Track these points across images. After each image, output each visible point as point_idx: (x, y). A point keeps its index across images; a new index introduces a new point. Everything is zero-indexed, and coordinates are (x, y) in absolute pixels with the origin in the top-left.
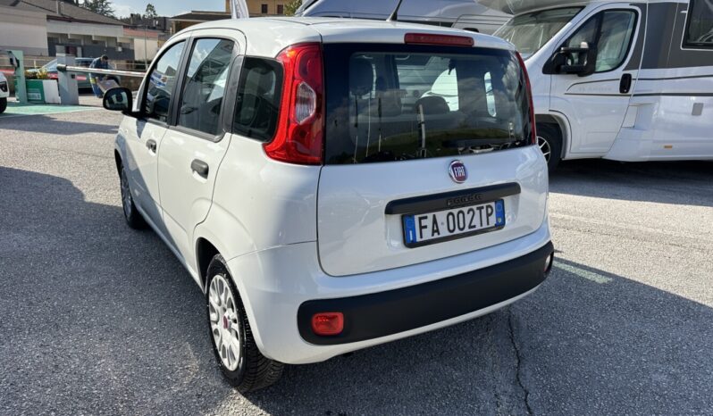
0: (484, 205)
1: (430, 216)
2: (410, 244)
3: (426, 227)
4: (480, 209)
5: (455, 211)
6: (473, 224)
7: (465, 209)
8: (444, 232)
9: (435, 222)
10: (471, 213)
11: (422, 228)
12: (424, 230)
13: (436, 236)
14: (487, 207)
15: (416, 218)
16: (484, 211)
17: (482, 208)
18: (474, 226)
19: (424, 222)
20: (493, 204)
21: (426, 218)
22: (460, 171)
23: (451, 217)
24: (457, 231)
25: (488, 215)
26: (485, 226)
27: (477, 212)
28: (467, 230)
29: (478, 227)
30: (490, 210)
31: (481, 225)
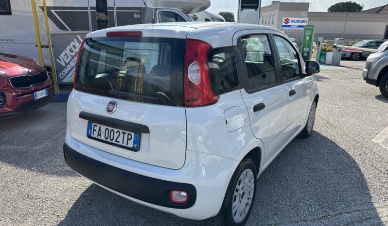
0: (127, 132)
1: (98, 125)
2: (89, 137)
3: (96, 130)
4: (124, 133)
5: (110, 129)
6: (118, 140)
7: (116, 130)
8: (103, 138)
9: (100, 130)
10: (118, 133)
11: (94, 130)
12: (95, 132)
13: (99, 137)
14: (129, 134)
15: (93, 124)
16: (126, 136)
17: (126, 133)
18: (119, 142)
19: (96, 128)
20: (133, 134)
21: (96, 126)
23: (107, 131)
24: (109, 140)
25: (128, 139)
26: (125, 144)
27: (122, 135)
28: (114, 141)
29: (121, 143)
30: (130, 137)
31: (123, 143)
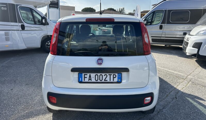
0: (112, 74)
1: (88, 74)
2: (81, 82)
3: (86, 77)
4: (110, 75)
5: (99, 74)
6: (106, 80)
7: (103, 74)
8: (93, 80)
9: (90, 76)
10: (106, 76)
11: (85, 77)
12: (85, 78)
13: (90, 81)
14: (113, 75)
15: (83, 74)
17: (111, 75)
18: (107, 80)
19: (86, 76)
20: (117, 74)
21: (87, 75)
22: (100, 62)
23: (97, 76)
24: (99, 81)
25: (114, 78)
26: (112, 81)
27: (109, 76)
28: (103, 81)
29: (109, 81)
30: (115, 76)
31: (110, 80)
